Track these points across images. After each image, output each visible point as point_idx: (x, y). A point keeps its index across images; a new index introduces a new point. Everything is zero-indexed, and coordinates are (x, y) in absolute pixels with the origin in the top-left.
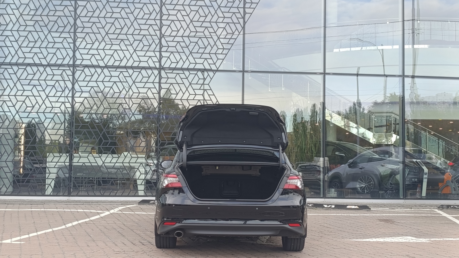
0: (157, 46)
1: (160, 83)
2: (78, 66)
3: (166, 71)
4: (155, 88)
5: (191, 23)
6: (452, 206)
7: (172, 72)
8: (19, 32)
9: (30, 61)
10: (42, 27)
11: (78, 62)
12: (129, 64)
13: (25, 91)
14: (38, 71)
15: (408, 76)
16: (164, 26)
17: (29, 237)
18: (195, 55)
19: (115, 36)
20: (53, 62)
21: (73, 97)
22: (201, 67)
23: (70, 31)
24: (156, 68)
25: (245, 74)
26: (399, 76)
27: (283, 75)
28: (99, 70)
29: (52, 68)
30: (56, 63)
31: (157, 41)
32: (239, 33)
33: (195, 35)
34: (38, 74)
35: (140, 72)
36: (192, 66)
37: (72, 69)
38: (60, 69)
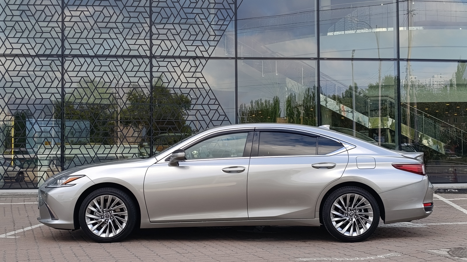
0: (147, 33)
1: (151, 72)
2: (67, 56)
3: (157, 60)
4: (147, 77)
5: (182, 9)
6: (449, 190)
7: (164, 60)
8: (5, 22)
9: (18, 52)
10: (29, 17)
11: (67, 52)
12: (119, 53)
13: (14, 83)
14: (27, 62)
15: (403, 60)
16: (154, 13)
17: (24, 232)
18: (187, 43)
19: (104, 25)
20: (41, 52)
21: (63, 88)
22: (193, 54)
23: (58, 21)
24: (146, 57)
25: (238, 61)
26: (394, 60)
27: (276, 61)
28: (89, 60)
29: (41, 59)
30: (45, 53)
31: (147, 29)
32: (231, 19)
33: (186, 22)
34: (27, 65)
35: (131, 61)
36: (183, 54)
37: (60, 59)
38: (48, 59)
